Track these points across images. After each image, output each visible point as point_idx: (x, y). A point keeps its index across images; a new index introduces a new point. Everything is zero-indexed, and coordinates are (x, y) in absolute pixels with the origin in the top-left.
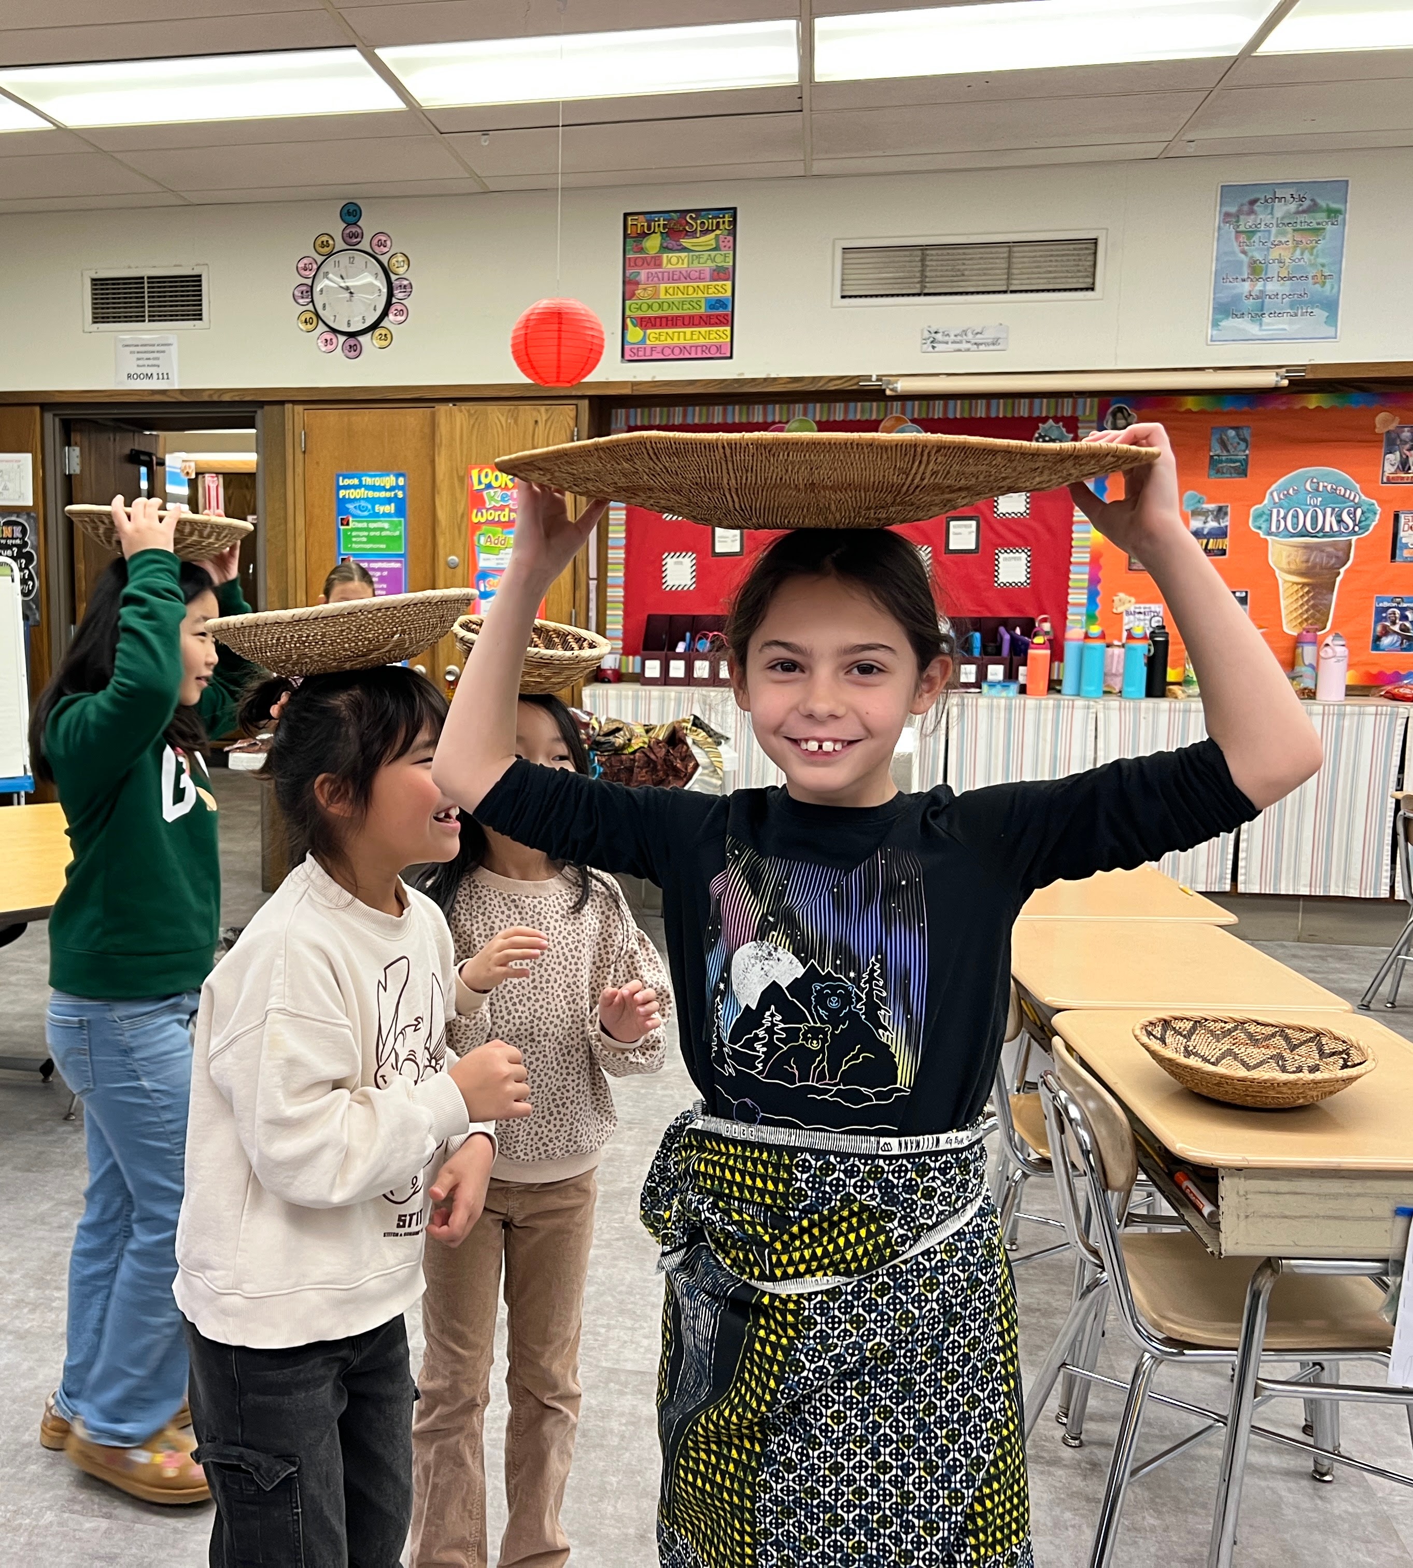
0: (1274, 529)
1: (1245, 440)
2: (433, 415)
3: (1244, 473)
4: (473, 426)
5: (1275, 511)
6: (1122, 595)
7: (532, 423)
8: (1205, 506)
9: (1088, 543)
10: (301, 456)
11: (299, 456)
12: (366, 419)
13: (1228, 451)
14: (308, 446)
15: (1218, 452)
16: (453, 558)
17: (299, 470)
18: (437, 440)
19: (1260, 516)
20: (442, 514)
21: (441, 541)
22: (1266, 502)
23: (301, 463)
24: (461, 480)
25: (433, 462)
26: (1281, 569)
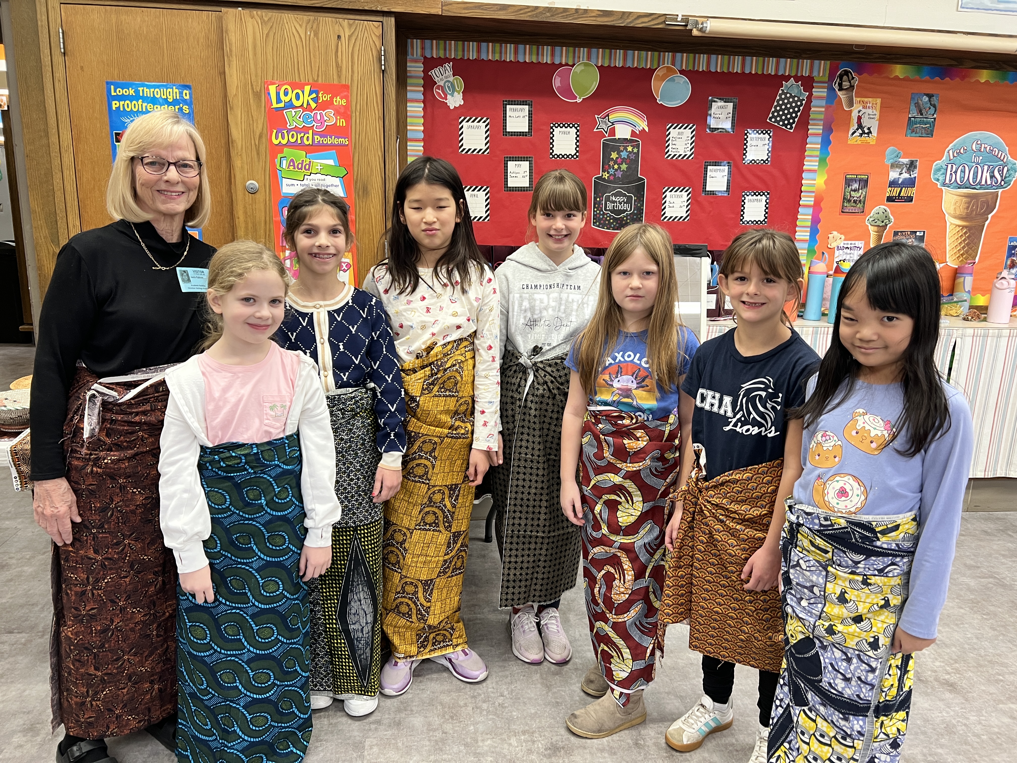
0: (947, 181)
1: (934, 106)
2: (220, 19)
3: (930, 133)
4: (267, 35)
5: (950, 166)
6: (835, 233)
7: (334, 39)
8: (901, 160)
9: (813, 189)
10: (61, 59)
11: (58, 59)
12: (139, 19)
13: (922, 114)
14: (69, 48)
15: (915, 115)
16: (252, 183)
17: (60, 74)
18: (227, 49)
19: (939, 170)
20: (236, 133)
21: (237, 163)
22: (944, 158)
23: (61, 67)
24: (257, 95)
25: (223, 74)
26: (949, 214)
